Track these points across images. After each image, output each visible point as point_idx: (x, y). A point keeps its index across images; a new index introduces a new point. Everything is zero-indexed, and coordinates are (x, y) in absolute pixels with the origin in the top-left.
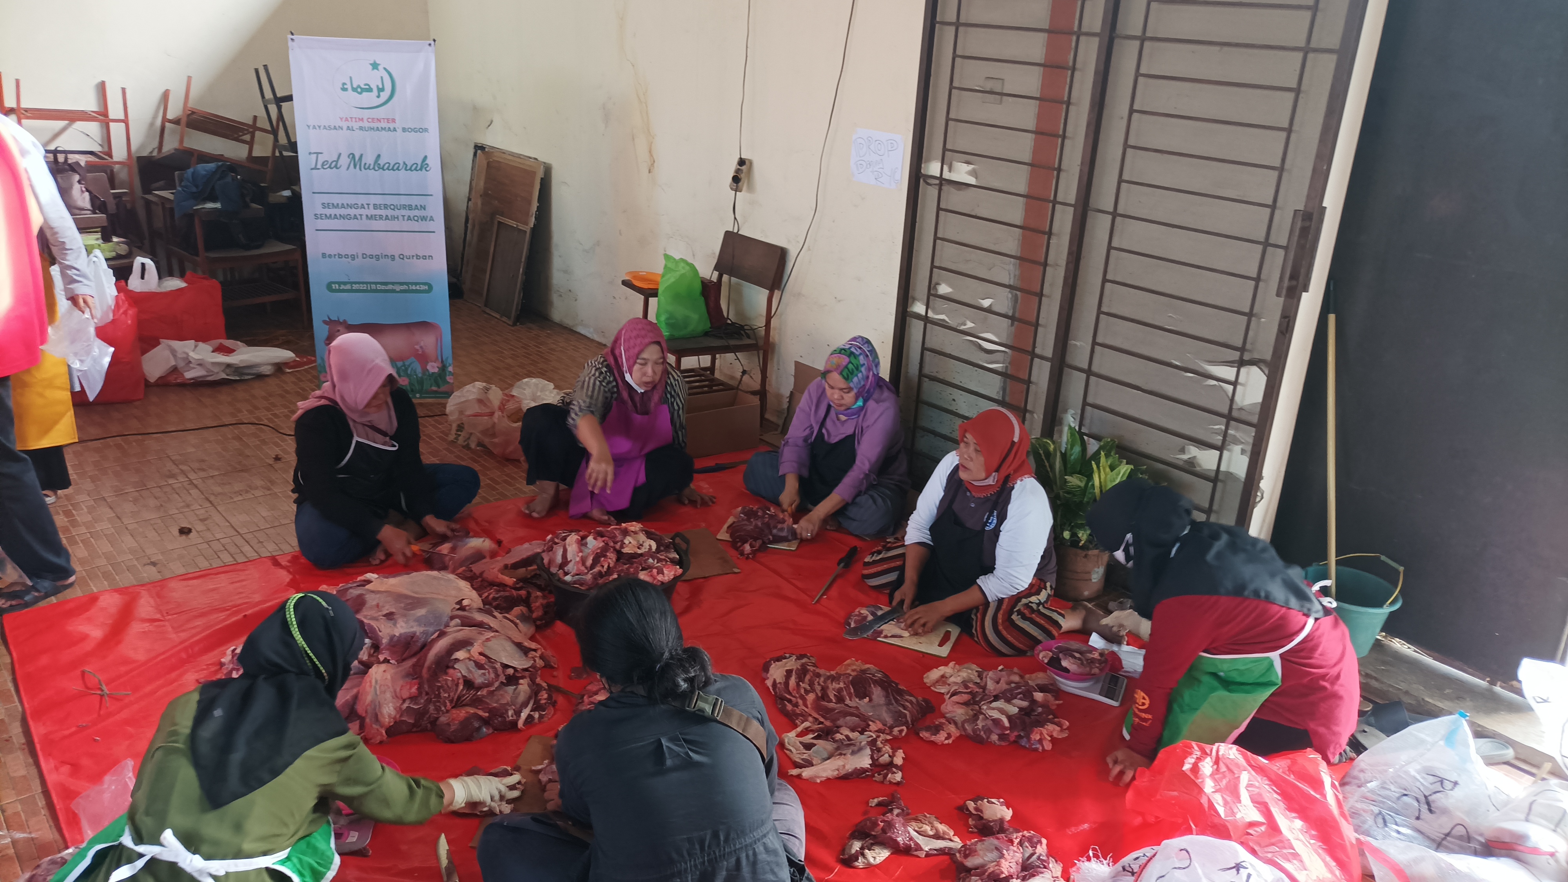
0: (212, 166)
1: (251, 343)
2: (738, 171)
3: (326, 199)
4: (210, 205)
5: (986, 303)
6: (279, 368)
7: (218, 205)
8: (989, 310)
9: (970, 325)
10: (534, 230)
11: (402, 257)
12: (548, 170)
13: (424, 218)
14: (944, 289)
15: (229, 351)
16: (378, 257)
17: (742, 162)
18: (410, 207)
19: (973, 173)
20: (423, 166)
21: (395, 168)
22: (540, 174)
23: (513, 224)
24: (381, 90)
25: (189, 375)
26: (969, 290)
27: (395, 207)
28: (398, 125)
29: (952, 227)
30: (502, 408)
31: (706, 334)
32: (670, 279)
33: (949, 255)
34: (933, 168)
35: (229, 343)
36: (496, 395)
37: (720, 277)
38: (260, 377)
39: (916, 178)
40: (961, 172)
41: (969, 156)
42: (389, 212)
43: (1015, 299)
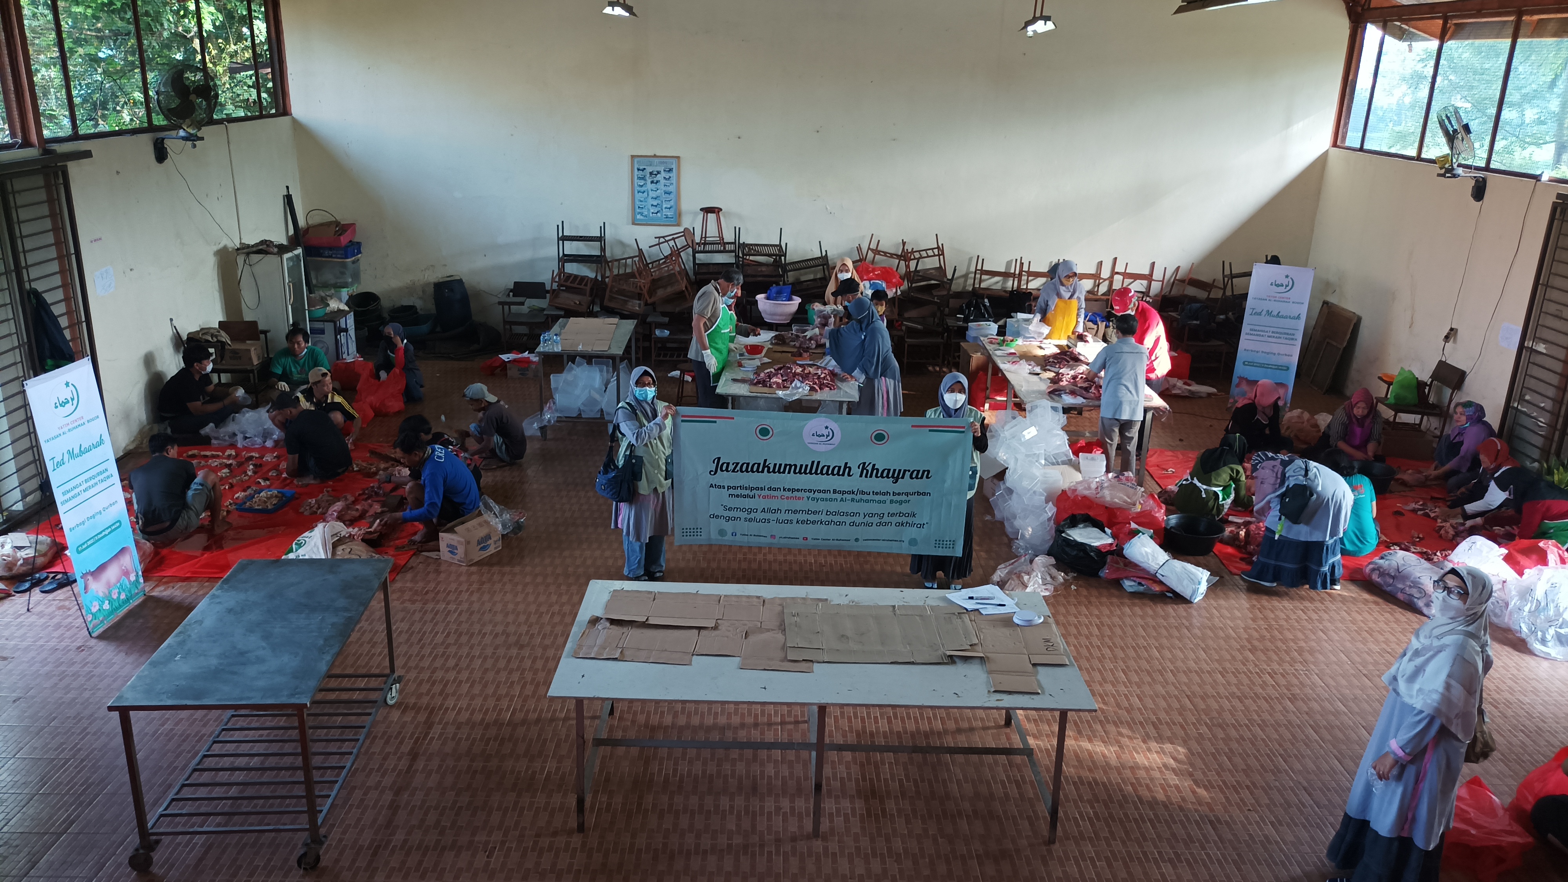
0: (1198, 305)
1: (1198, 383)
2: (1448, 334)
3: (1252, 327)
4: (1195, 322)
5: (1542, 405)
6: (1209, 395)
7: (1198, 322)
8: (1543, 408)
9: (1535, 414)
10: (1345, 349)
11: (1279, 354)
12: (1359, 319)
13: (1293, 339)
14: (1527, 397)
15: (1189, 385)
16: (1268, 353)
17: (1452, 329)
18: (1288, 334)
19: (1545, 348)
20: (1298, 317)
21: (1286, 317)
22: (1355, 321)
23: (1335, 344)
24: (1287, 286)
25: (1174, 392)
26: (1537, 399)
27: (1281, 333)
28: (1291, 300)
29: (1535, 371)
30: (1308, 420)
31: (1415, 406)
32: (1400, 378)
33: (1531, 383)
34: (1528, 343)
35: (1189, 382)
36: (1306, 415)
37: (1432, 382)
38: (1201, 397)
39: (1521, 347)
40: (1541, 348)
41: (1545, 341)
42: (1278, 335)
43: (1554, 405)
